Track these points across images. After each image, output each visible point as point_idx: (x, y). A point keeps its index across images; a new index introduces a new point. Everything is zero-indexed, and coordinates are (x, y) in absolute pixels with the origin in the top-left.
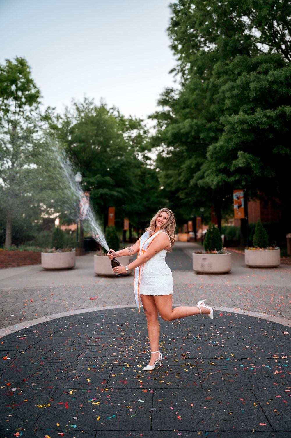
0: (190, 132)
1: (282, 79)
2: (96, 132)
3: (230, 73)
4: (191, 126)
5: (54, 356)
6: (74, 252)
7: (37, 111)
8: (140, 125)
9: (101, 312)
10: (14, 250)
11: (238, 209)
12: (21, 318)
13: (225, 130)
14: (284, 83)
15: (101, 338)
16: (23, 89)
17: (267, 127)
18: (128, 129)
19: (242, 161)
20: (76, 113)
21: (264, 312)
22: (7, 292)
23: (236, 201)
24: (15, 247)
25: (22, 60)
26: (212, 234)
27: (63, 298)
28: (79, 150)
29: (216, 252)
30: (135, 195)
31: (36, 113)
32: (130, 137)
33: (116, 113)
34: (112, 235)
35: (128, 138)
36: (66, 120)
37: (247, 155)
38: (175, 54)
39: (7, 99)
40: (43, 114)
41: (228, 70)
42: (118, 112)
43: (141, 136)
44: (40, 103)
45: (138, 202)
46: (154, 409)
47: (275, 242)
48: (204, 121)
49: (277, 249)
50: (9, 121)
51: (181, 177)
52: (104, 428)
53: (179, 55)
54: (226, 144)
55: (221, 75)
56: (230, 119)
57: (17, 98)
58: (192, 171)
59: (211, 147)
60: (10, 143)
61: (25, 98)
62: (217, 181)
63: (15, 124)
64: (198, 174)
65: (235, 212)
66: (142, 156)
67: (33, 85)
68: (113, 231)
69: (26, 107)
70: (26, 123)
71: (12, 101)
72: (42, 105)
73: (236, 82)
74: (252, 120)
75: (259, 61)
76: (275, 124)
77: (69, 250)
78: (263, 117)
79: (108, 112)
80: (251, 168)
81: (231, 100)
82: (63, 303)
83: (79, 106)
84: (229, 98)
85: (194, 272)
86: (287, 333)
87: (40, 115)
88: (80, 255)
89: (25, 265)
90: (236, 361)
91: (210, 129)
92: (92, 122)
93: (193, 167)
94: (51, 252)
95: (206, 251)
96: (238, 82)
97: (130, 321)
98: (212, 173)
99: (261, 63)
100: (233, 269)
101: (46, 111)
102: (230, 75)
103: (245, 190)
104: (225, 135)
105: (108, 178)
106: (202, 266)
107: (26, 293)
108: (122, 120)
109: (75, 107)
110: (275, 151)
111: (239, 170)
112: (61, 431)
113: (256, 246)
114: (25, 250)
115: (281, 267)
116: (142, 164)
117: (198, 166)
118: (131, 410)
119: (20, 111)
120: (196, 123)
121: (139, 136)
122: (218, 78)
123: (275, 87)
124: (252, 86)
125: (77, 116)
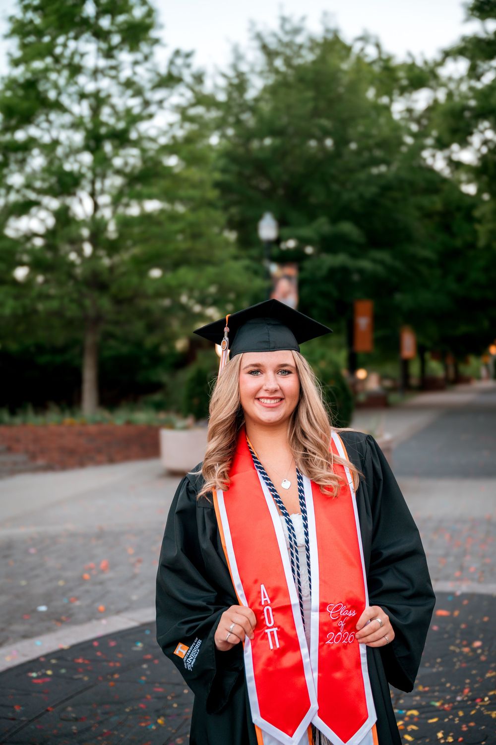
2: (311, 105)
7: (148, 65)
8: (435, 76)
10: (102, 422)
12: (62, 618)
18: (403, 91)
20: (259, 59)
22: (54, 539)
24: (106, 413)
30: (421, 268)
31: (148, 70)
32: (410, 111)
33: (371, 52)
36: (235, 81)
39: (76, 38)
40: (163, 70)
42: (378, 46)
43: (441, 106)
44: (156, 41)
45: (434, 286)
50: (83, 96)
57: (99, 34)
61: (120, 31)
63: (98, 101)
66: (446, 161)
70: (125, 97)
71: (89, 40)
72: (162, 46)
79: (349, 49)
83: (268, 40)
87: (157, 73)
92: (302, 80)
94: (183, 429)
101: (171, 62)
105: (347, 227)
107: (100, 543)
108: (388, 68)
109: (256, 44)
114: (129, 422)
119: (109, 67)
121: (435, 108)
125: (263, 66)
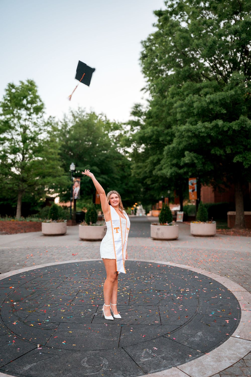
0: (152, 136)
1: (218, 100)
2: (86, 133)
3: (181, 94)
4: (153, 131)
5: (42, 287)
6: (66, 223)
7: (42, 119)
8: (121, 127)
9: (78, 263)
10: (22, 221)
11: (192, 193)
12: (24, 266)
13: (176, 136)
14: (219, 104)
15: (74, 278)
16: (32, 102)
17: (205, 135)
18: (112, 130)
19: (187, 159)
20: (72, 118)
21: (189, 265)
22: (15, 250)
23: (190, 186)
24: (24, 218)
25: (32, 81)
26: (164, 211)
27: (54, 254)
28: (73, 146)
29: (167, 224)
30: (116, 181)
31: (41, 120)
32: (114, 136)
33: (104, 118)
34: (92, 210)
35: (113, 137)
36: (64, 124)
37: (192, 154)
38: (145, 77)
39: (20, 109)
40: (46, 121)
41: (179, 92)
42: (105, 117)
43: (122, 135)
44: (44, 112)
45: (119, 186)
46: (96, 314)
47: (212, 218)
48: (163, 128)
49: (214, 223)
50: (21, 126)
51: (147, 169)
52: (64, 322)
53: (148, 78)
54: (178, 146)
55: (175, 95)
56: (179, 128)
57: (27, 109)
58: (155, 164)
59: (166, 148)
60: (21, 142)
61: (33, 109)
62: (170, 172)
63: (25, 128)
64: (158, 167)
65: (190, 195)
66: (123, 151)
67: (40, 99)
68: (93, 208)
69: (34, 116)
70: (34, 127)
71: (24, 110)
72: (46, 113)
73: (184, 101)
74: (195, 129)
75: (202, 86)
76: (212, 133)
77: (62, 221)
78: (202, 128)
79: (97, 117)
80: (195, 163)
81: (181, 114)
82: (53, 257)
83: (74, 113)
84: (180, 112)
85: (152, 239)
86: (197, 277)
87: (44, 122)
88: (72, 225)
89: (30, 231)
90: (156, 292)
91: (167, 134)
92: (84, 125)
93: (155, 161)
94: (49, 222)
95: (160, 223)
96: (186, 101)
97: (96, 269)
98: (167, 166)
99: (203, 88)
100: (180, 237)
101: (48, 119)
102: (181, 96)
103: (198, 178)
104: (176, 139)
105: (95, 168)
106: (157, 234)
107: (29, 250)
108: (108, 123)
109: (71, 114)
110: (213, 152)
111: (186, 165)
112: (40, 322)
113: (199, 221)
114: (31, 221)
115: (216, 236)
116: (123, 156)
117: (159, 160)
118: (82, 314)
119: (29, 118)
120: (156, 129)
121: (121, 136)
122: (173, 98)
123: (211, 106)
124: (195, 105)
125: (72, 120)
